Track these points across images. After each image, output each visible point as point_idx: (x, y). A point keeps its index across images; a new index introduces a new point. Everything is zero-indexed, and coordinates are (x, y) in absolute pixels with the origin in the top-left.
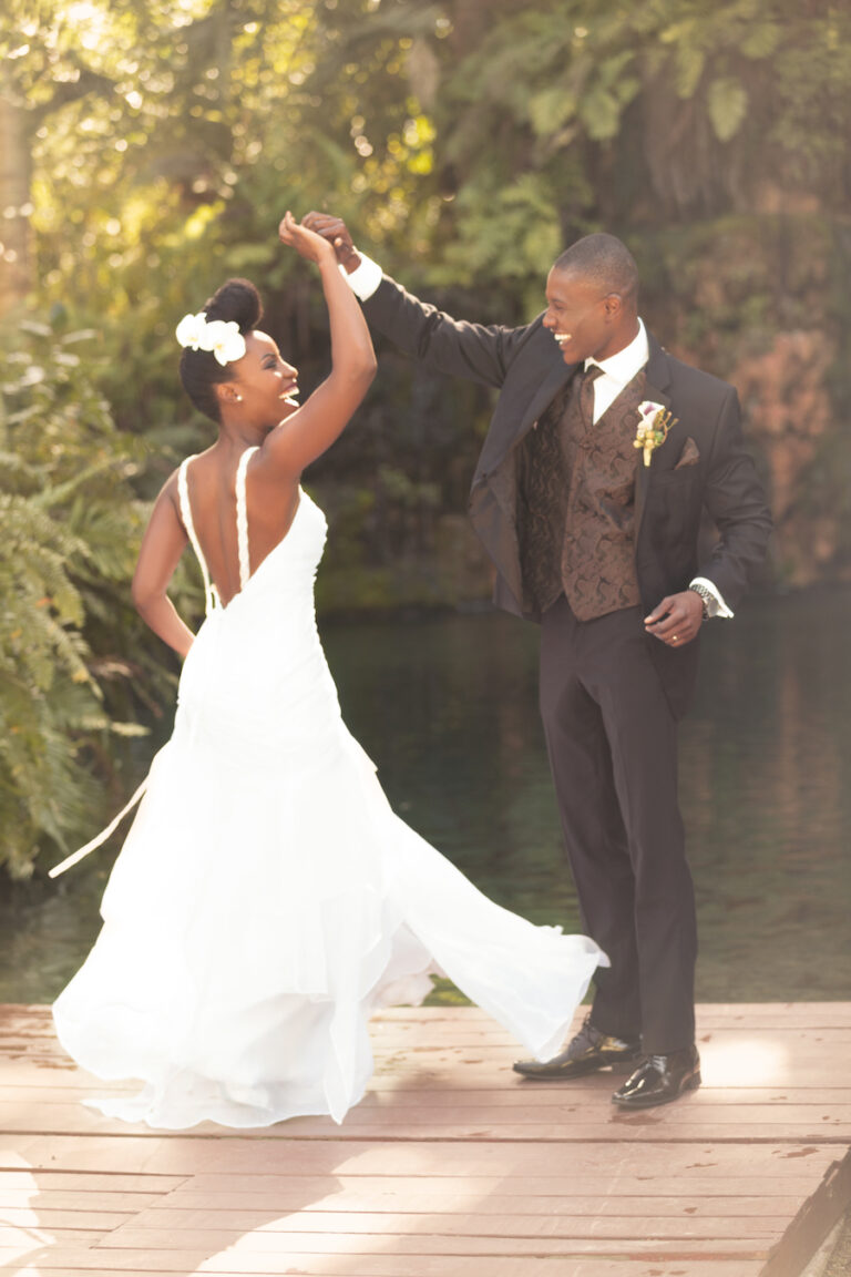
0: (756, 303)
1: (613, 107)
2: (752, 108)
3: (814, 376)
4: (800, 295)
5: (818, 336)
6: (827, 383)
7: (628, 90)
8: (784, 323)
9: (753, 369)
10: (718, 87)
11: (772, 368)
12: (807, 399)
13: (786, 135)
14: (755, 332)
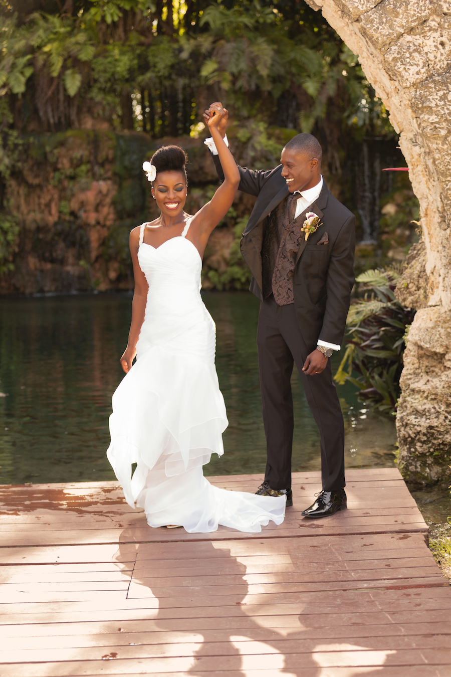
0: (84, 168)
1: (23, 80)
2: (83, 82)
3: (108, 200)
4: (102, 165)
5: (109, 182)
6: (114, 203)
7: (29, 72)
8: (95, 177)
9: (82, 197)
10: (69, 72)
11: (90, 196)
12: (105, 210)
13: (96, 95)
14: (83, 180)
